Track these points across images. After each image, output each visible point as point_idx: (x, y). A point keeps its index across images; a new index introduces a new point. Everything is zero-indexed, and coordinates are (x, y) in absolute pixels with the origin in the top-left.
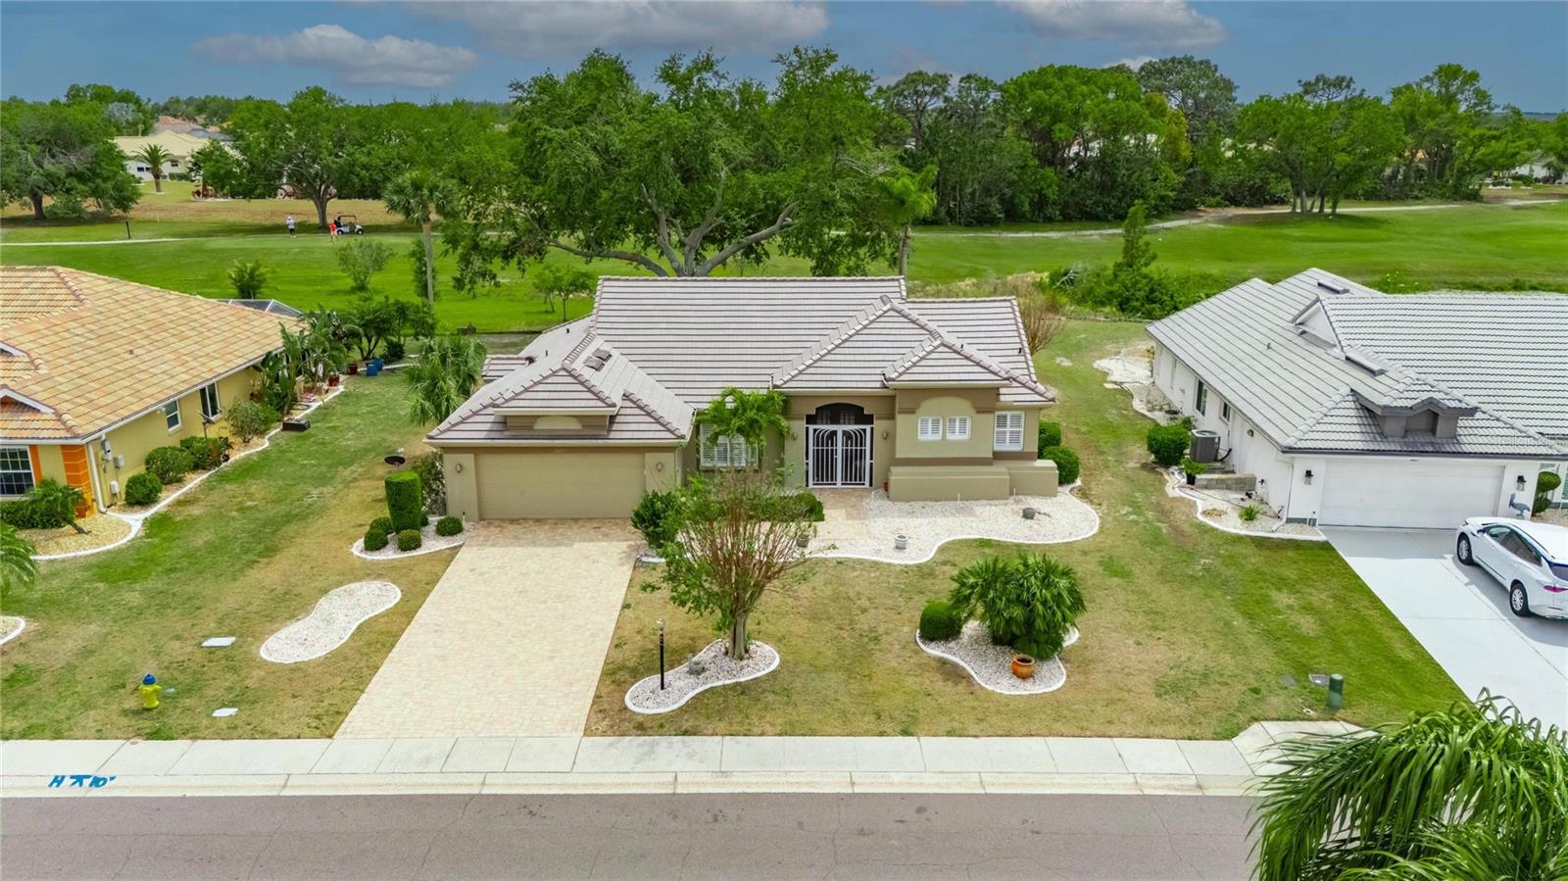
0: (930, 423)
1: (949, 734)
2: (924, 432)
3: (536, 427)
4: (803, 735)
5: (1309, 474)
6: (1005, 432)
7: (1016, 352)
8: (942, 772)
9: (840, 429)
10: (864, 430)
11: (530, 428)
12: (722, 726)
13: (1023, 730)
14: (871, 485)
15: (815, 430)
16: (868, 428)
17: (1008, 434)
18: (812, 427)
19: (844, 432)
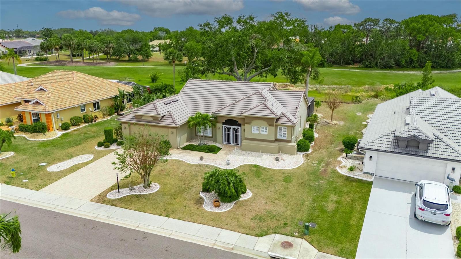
0: (256, 128)
1: (179, 219)
2: (254, 130)
3: (142, 118)
4: (140, 211)
5: (371, 157)
6: (282, 133)
7: (295, 108)
8: (164, 229)
9: (232, 127)
10: (239, 128)
11: (141, 118)
12: (123, 205)
13: (199, 222)
14: (241, 145)
15: (225, 127)
16: (240, 127)
17: (282, 134)
18: (224, 126)
19: (233, 128)
